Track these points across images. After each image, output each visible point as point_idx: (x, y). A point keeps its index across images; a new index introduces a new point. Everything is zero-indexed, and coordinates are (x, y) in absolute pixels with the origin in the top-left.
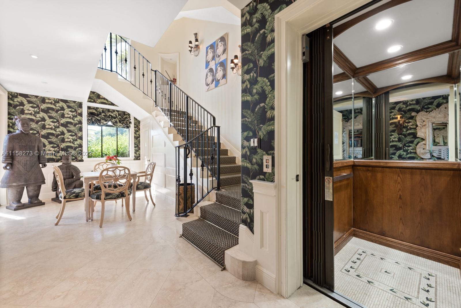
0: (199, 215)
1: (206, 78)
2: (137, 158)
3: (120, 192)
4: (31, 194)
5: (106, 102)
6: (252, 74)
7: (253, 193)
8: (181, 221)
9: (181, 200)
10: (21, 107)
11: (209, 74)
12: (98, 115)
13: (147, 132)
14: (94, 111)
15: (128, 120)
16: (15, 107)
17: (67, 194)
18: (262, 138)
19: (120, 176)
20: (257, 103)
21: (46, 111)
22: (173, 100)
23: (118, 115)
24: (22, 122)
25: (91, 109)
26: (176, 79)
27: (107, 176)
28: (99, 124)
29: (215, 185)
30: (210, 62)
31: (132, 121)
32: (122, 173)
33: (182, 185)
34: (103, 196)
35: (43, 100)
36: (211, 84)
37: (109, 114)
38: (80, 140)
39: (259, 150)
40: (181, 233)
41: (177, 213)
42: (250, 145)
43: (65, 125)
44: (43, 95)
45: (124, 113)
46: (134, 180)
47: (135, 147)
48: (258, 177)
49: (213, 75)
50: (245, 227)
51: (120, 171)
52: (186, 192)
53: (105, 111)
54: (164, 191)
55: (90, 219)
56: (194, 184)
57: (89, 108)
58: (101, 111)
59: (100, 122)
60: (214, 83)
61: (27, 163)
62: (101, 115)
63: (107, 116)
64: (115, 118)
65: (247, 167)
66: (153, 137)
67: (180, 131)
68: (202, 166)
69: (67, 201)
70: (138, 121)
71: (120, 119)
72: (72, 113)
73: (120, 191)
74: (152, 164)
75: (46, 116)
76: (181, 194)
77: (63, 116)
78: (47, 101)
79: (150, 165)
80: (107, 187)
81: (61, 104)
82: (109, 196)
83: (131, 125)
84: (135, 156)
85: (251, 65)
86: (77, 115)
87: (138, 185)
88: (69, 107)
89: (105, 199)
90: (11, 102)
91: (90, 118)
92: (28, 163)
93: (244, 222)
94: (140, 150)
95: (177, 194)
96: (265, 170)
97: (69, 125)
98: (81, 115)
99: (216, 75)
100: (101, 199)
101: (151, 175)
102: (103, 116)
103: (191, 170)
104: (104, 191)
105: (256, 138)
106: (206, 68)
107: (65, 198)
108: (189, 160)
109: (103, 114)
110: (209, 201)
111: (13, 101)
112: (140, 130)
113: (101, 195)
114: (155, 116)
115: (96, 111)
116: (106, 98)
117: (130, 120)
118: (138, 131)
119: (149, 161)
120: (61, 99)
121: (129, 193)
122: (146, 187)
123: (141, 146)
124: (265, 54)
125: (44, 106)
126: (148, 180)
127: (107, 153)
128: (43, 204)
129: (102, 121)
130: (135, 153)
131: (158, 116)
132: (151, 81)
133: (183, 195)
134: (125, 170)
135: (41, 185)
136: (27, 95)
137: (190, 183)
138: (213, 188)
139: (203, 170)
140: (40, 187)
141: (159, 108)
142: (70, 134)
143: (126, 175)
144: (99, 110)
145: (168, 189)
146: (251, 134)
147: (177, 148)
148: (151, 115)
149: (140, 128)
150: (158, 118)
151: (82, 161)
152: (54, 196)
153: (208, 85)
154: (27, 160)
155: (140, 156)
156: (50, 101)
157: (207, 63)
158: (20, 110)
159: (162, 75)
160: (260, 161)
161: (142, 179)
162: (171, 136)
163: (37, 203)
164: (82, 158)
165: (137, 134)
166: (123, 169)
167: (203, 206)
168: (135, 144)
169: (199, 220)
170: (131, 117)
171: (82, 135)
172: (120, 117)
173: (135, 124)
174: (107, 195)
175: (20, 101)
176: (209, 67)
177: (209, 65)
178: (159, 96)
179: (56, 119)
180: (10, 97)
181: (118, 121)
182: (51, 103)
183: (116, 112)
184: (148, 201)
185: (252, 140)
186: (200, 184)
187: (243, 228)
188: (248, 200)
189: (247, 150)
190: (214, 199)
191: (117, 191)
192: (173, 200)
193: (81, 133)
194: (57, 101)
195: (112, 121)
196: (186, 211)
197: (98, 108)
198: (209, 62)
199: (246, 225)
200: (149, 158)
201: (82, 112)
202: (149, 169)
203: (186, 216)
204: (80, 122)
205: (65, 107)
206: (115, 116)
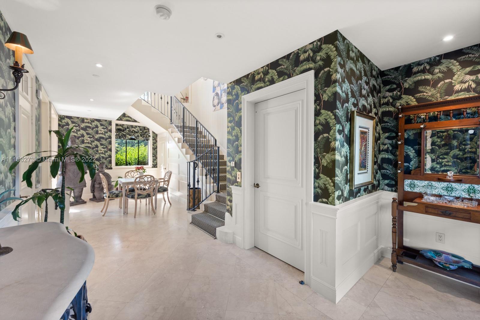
0: (204, 210)
1: (213, 100)
2: (155, 166)
3: (147, 194)
4: (76, 194)
5: (130, 119)
6: (232, 124)
7: (232, 193)
8: (191, 213)
9: (191, 199)
10: (67, 127)
11: (215, 97)
12: (123, 131)
13: (164, 144)
14: (121, 127)
15: (147, 134)
16: (63, 127)
17: (110, 194)
18: (236, 162)
19: (148, 181)
20: (234, 142)
21: (84, 129)
22: (185, 121)
23: (139, 130)
24: (71, 139)
25: (119, 126)
26: (188, 98)
27: (139, 182)
28: (125, 138)
29: (216, 189)
30: (217, 88)
31: (151, 134)
32: (149, 179)
33: (192, 189)
34: (136, 196)
35: (83, 120)
36: (217, 106)
37: (132, 129)
38: (110, 152)
39: (235, 169)
40: (191, 221)
41: (188, 208)
42: (231, 165)
43: (98, 140)
44: (83, 117)
45: (144, 128)
46: (157, 185)
47: (153, 157)
48: (235, 184)
49: (219, 99)
50: (228, 214)
51: (148, 178)
52: (195, 194)
53: (129, 127)
54: (178, 194)
55: (126, 213)
56: (200, 188)
57: (117, 125)
58: (126, 127)
59: (125, 137)
60: (219, 105)
61: (74, 171)
62: (126, 130)
63: (131, 131)
64: (137, 133)
65: (229, 178)
66: (168, 149)
67: (191, 146)
68: (206, 175)
69: (110, 200)
70: (156, 134)
71: (141, 134)
72: (103, 130)
73: (147, 192)
74: (169, 172)
75: (84, 133)
76: (191, 195)
77: (97, 132)
78: (85, 121)
79: (167, 174)
80: (139, 189)
81: (96, 123)
82: (140, 196)
83: (150, 138)
84: (153, 164)
85: (232, 119)
86: (107, 131)
87: (159, 189)
88: (102, 125)
89: (137, 198)
90: (60, 123)
91: (118, 134)
92: (76, 171)
93: (228, 211)
94: (157, 159)
95: (188, 195)
96: (238, 180)
97: (101, 140)
98: (110, 131)
99: (221, 99)
100: (134, 198)
101: (168, 181)
102: (128, 132)
103: (198, 178)
104: (137, 192)
105: (234, 161)
106: (214, 92)
107: (109, 197)
108: (196, 171)
109: (127, 130)
110: (211, 200)
111: (61, 122)
112: (157, 142)
113: (135, 195)
114: (171, 132)
115: (122, 127)
116: (130, 116)
117: (150, 134)
118: (155, 143)
119: (165, 169)
120: (96, 119)
121: (153, 194)
122: (165, 190)
123: (158, 156)
124: (238, 114)
125: (83, 125)
126: (165, 185)
127: (130, 162)
128: (85, 203)
129: (127, 136)
130: (153, 162)
131: (174, 132)
132: (168, 103)
133: (192, 196)
134: (151, 177)
135: (83, 188)
136: (71, 117)
137: (197, 187)
138: (214, 192)
139: (206, 178)
140: (82, 189)
141: (174, 125)
142: (102, 146)
143: (151, 181)
144: (124, 126)
145: (181, 192)
146: (231, 159)
147: (188, 163)
148: (167, 131)
149: (157, 141)
150: (173, 134)
151: (111, 168)
152: (92, 197)
153: (214, 106)
154: (75, 169)
155: (157, 165)
156: (88, 121)
157: (214, 88)
158: (66, 129)
159: (177, 99)
160: (235, 175)
161: (162, 184)
162: (184, 150)
163: (81, 202)
164: (111, 166)
165: (155, 145)
166: (150, 177)
167: (206, 203)
168: (153, 154)
169: (203, 213)
170: (150, 131)
171: (111, 148)
172: (141, 131)
173: (153, 137)
174: (139, 195)
175: (66, 122)
176: (216, 91)
177: (215, 90)
178: (174, 115)
179: (92, 135)
180: (60, 119)
181: (139, 135)
182: (88, 123)
183: (138, 128)
184: (165, 201)
185: (232, 162)
186: (204, 188)
187: (227, 214)
188: (230, 198)
189: (230, 168)
190: (214, 199)
191: (145, 193)
192: (185, 201)
193: (110, 146)
194: (93, 121)
195: (134, 136)
196: (195, 206)
197: (124, 125)
198: (215, 87)
199: (229, 213)
200: (165, 166)
201: (111, 129)
202: (167, 176)
203: (194, 210)
204: (110, 137)
205: (99, 125)
206: (137, 131)
